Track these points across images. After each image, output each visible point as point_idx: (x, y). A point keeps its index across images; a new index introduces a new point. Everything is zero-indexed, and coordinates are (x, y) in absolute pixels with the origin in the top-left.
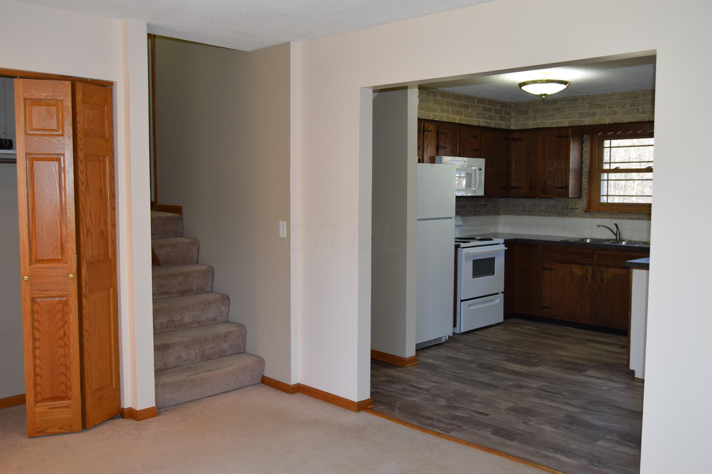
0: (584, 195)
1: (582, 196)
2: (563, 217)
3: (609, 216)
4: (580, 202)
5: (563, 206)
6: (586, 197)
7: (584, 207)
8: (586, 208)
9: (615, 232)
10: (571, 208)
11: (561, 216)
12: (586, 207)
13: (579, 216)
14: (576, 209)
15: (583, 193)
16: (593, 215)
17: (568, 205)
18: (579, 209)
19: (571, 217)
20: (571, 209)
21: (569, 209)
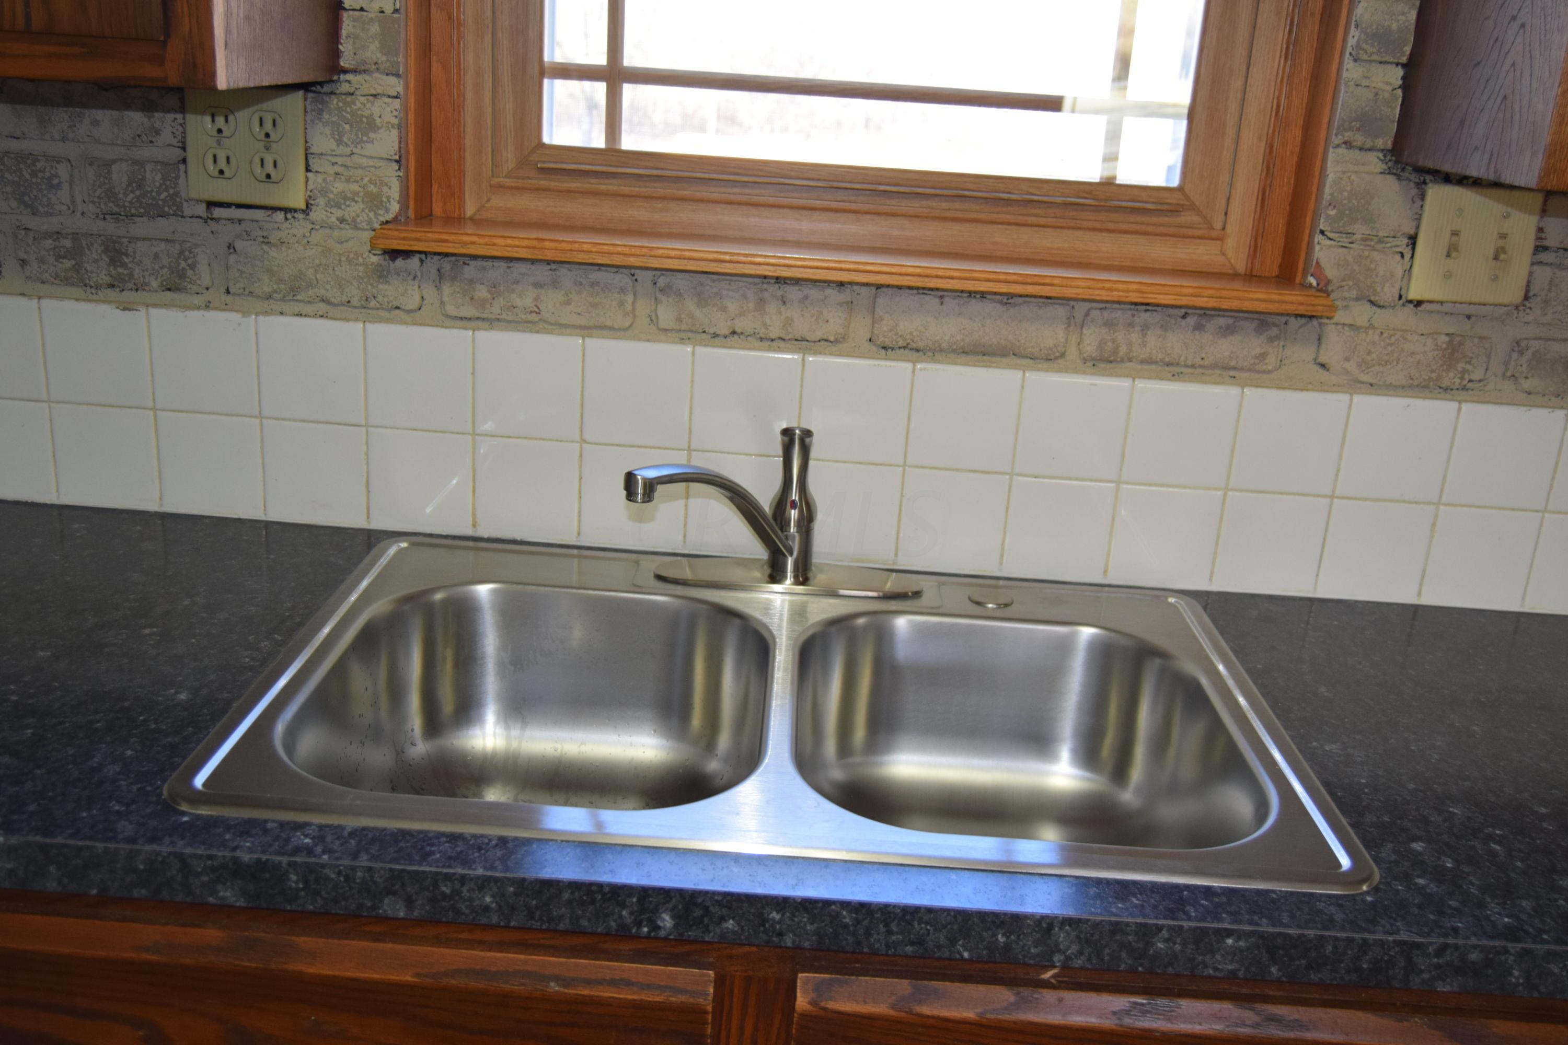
0: (373, 52)
1: (343, 63)
2: (128, 296)
3: (666, 314)
4: (322, 141)
5: (120, 175)
6: (395, 85)
7: (375, 201)
8: (395, 207)
9: (765, 498)
10: (211, 204)
11: (112, 294)
12: (394, 191)
13: (324, 300)
14: (280, 215)
15: (347, 26)
16: (482, 292)
17: (184, 161)
18: (317, 214)
19: (225, 308)
20: (218, 212)
21: (201, 210)
